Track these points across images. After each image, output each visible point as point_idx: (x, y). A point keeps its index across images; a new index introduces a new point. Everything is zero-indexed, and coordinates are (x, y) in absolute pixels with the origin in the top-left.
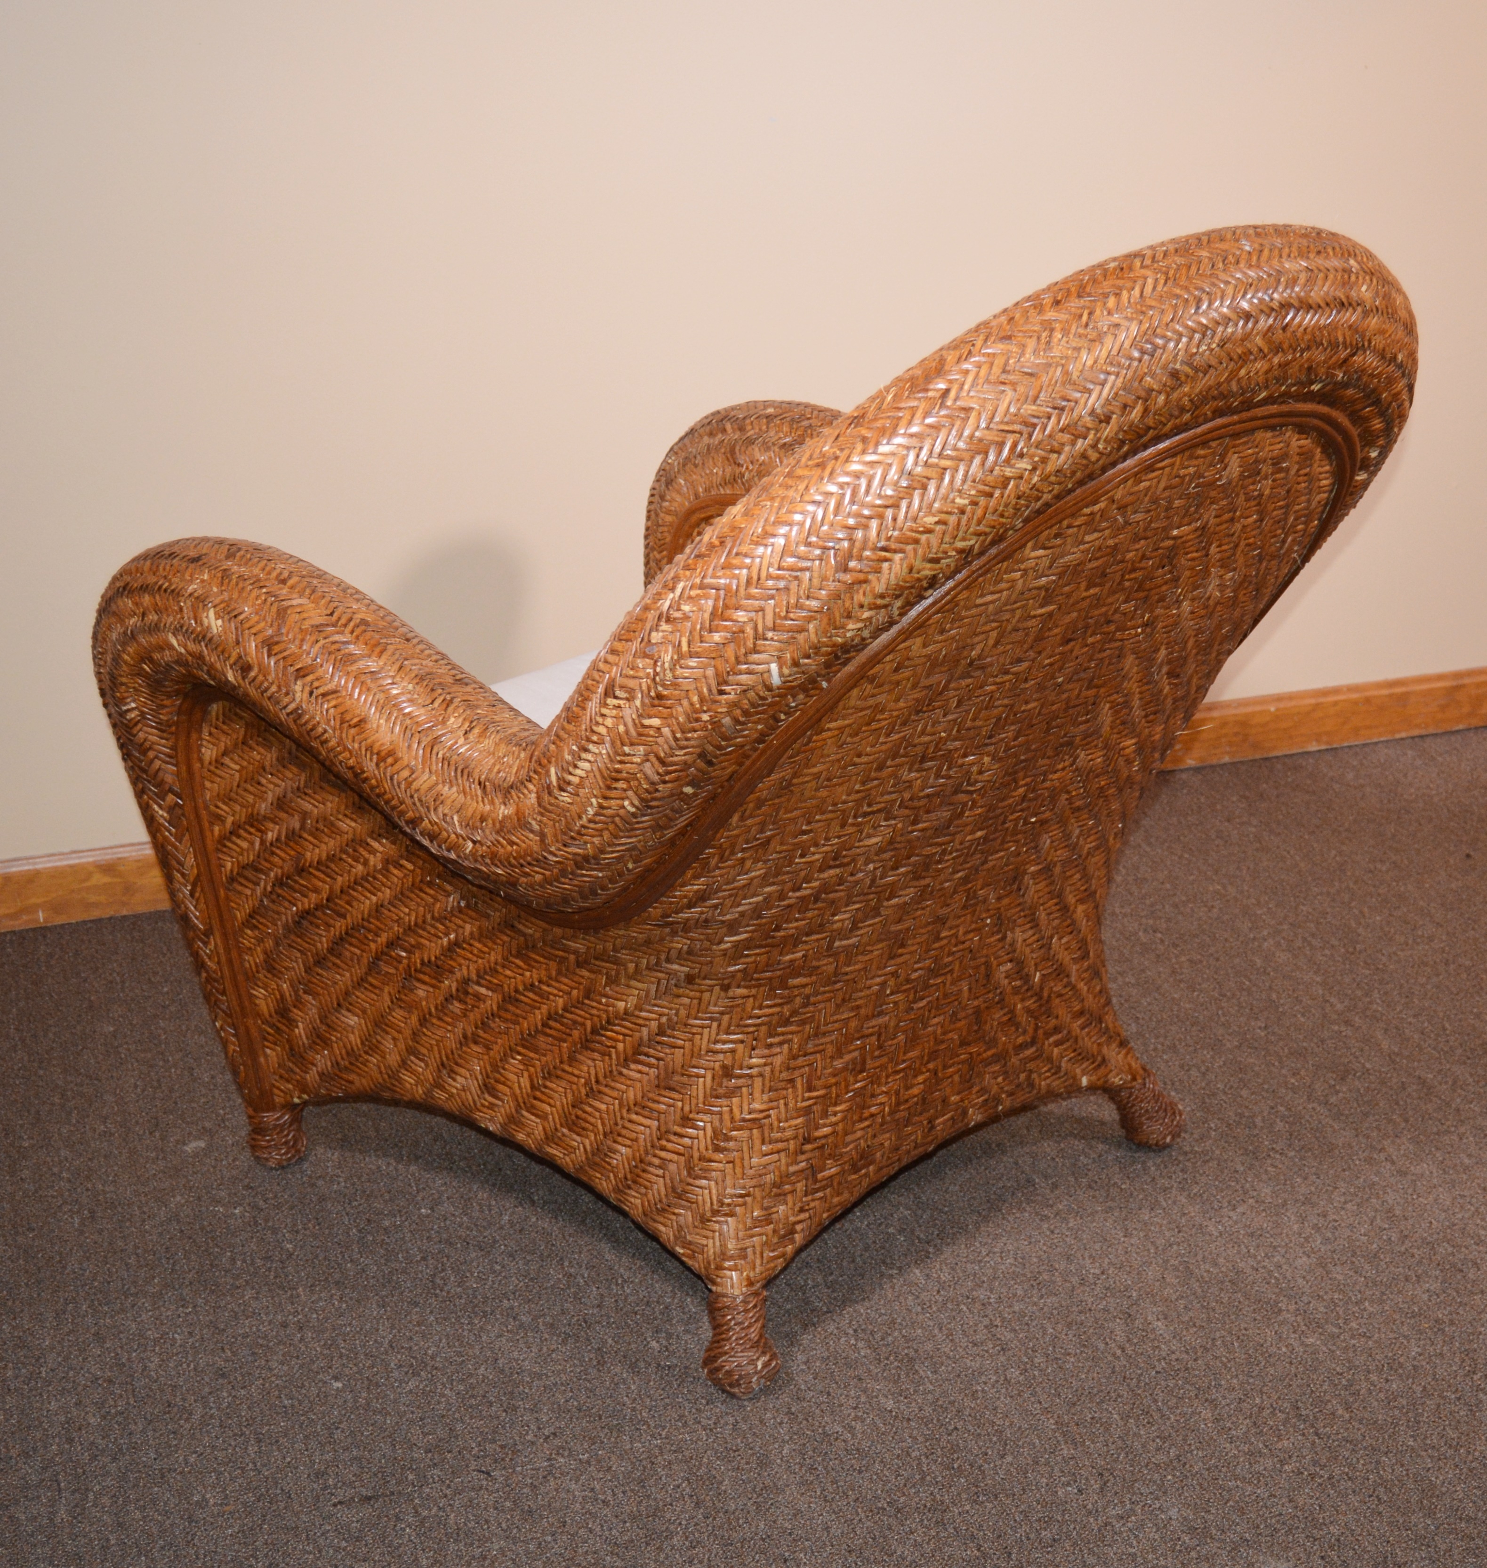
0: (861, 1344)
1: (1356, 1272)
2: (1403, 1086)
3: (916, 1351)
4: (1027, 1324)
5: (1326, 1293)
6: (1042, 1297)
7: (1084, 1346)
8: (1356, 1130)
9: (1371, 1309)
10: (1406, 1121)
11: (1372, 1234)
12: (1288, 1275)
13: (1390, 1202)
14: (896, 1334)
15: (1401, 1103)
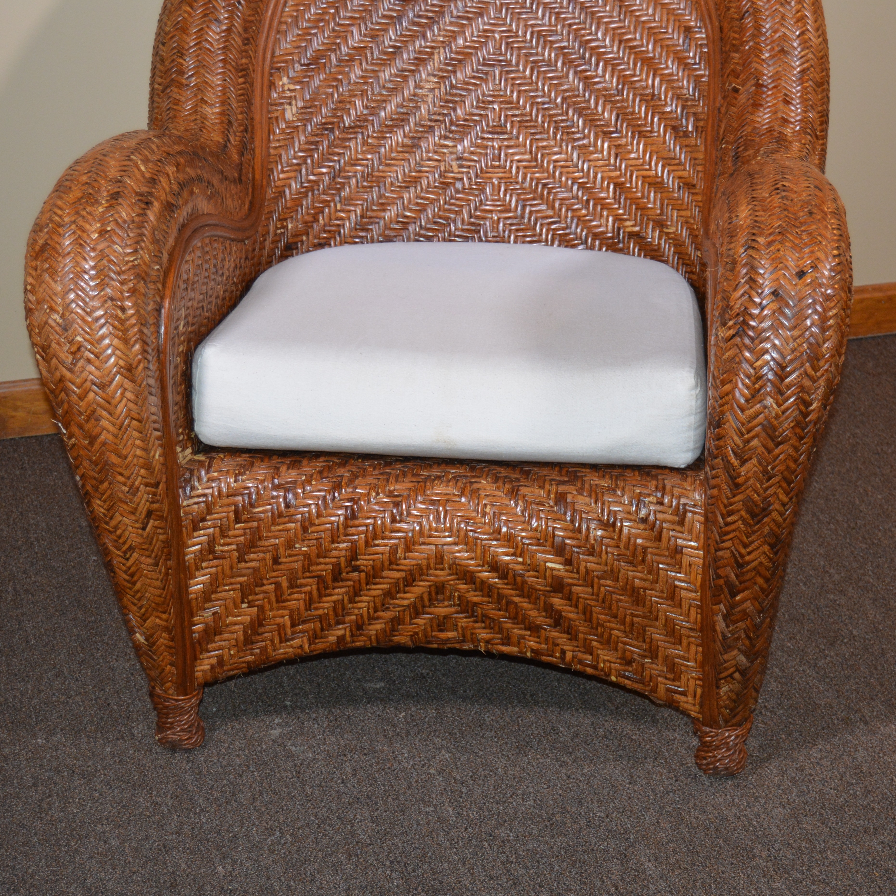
0: (394, 875)
1: (823, 824)
2: (883, 653)
3: (441, 883)
4: (538, 861)
5: (795, 841)
6: (553, 837)
7: (585, 883)
8: (838, 691)
9: (832, 857)
10: (882, 685)
11: (841, 788)
12: (765, 824)
13: (860, 759)
14: (426, 867)
15: (879, 668)
